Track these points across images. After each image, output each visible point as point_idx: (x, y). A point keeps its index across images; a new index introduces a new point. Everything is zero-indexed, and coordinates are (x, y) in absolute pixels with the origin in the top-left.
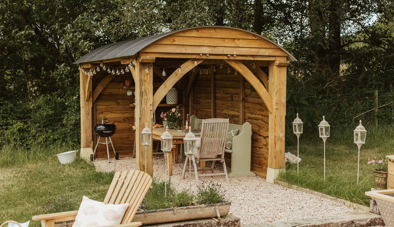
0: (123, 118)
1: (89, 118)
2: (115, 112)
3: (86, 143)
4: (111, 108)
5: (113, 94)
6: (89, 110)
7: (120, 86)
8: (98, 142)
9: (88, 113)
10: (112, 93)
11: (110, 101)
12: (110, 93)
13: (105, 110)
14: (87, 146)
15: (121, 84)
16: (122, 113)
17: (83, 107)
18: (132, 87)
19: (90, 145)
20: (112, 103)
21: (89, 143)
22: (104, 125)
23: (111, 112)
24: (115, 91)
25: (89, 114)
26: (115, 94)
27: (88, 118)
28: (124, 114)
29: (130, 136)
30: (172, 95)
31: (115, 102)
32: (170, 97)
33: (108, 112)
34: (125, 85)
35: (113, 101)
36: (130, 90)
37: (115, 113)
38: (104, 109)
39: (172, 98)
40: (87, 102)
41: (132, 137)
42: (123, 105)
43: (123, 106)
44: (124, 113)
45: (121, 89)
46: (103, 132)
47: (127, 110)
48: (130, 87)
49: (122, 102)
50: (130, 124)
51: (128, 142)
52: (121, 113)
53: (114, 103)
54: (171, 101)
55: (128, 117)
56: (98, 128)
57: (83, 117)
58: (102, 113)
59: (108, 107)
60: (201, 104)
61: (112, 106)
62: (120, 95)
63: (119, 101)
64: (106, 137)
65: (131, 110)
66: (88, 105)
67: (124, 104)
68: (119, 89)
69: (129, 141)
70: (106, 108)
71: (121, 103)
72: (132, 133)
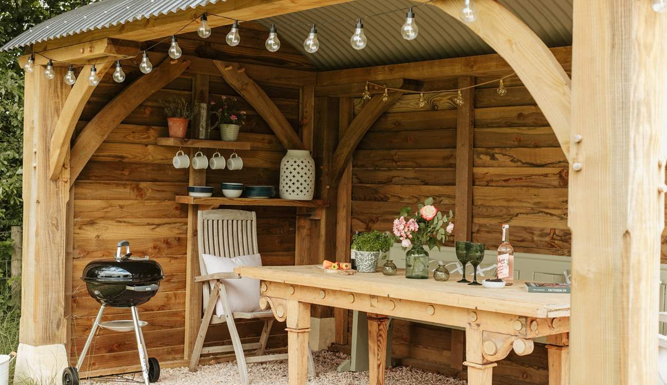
0: (155, 240)
1: (58, 239)
2: (130, 220)
3: (46, 329)
4: (121, 207)
5: (125, 160)
6: (59, 211)
7: (148, 137)
8: (96, 324)
9: (54, 222)
10: (123, 157)
11: (118, 185)
12: (118, 157)
13: (101, 214)
14: (48, 339)
15: (152, 132)
16: (152, 224)
17: (38, 202)
18: (190, 141)
19: (59, 333)
20: (121, 190)
21: (55, 326)
22: (125, 264)
23: (120, 222)
24: (131, 152)
25: (57, 227)
26: (133, 163)
27: (54, 240)
28: (158, 229)
29: (173, 301)
30: (302, 173)
31: (133, 189)
32: (298, 177)
33: (110, 222)
34: (166, 134)
35: (125, 186)
36: (183, 148)
37: (133, 224)
38: (99, 210)
39: (302, 180)
40: (52, 185)
41: (177, 301)
42: (154, 199)
43: (154, 203)
44: (159, 225)
45: (150, 148)
46: (129, 288)
47: (166, 216)
48: (186, 142)
49: (152, 189)
50: (172, 261)
51: (166, 318)
52: (148, 224)
53: (128, 190)
54: (297, 191)
55: (167, 239)
56: (102, 274)
57: (37, 235)
58: (92, 223)
59: (111, 206)
60: (392, 199)
61: (121, 203)
62: (146, 165)
63: (143, 185)
64: (130, 306)
65: (176, 217)
66: (57, 194)
67: (158, 195)
68: (146, 145)
69: (169, 315)
70: (104, 208)
71: (149, 193)
72: (177, 289)
